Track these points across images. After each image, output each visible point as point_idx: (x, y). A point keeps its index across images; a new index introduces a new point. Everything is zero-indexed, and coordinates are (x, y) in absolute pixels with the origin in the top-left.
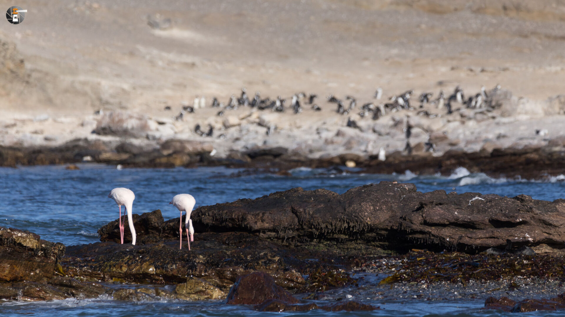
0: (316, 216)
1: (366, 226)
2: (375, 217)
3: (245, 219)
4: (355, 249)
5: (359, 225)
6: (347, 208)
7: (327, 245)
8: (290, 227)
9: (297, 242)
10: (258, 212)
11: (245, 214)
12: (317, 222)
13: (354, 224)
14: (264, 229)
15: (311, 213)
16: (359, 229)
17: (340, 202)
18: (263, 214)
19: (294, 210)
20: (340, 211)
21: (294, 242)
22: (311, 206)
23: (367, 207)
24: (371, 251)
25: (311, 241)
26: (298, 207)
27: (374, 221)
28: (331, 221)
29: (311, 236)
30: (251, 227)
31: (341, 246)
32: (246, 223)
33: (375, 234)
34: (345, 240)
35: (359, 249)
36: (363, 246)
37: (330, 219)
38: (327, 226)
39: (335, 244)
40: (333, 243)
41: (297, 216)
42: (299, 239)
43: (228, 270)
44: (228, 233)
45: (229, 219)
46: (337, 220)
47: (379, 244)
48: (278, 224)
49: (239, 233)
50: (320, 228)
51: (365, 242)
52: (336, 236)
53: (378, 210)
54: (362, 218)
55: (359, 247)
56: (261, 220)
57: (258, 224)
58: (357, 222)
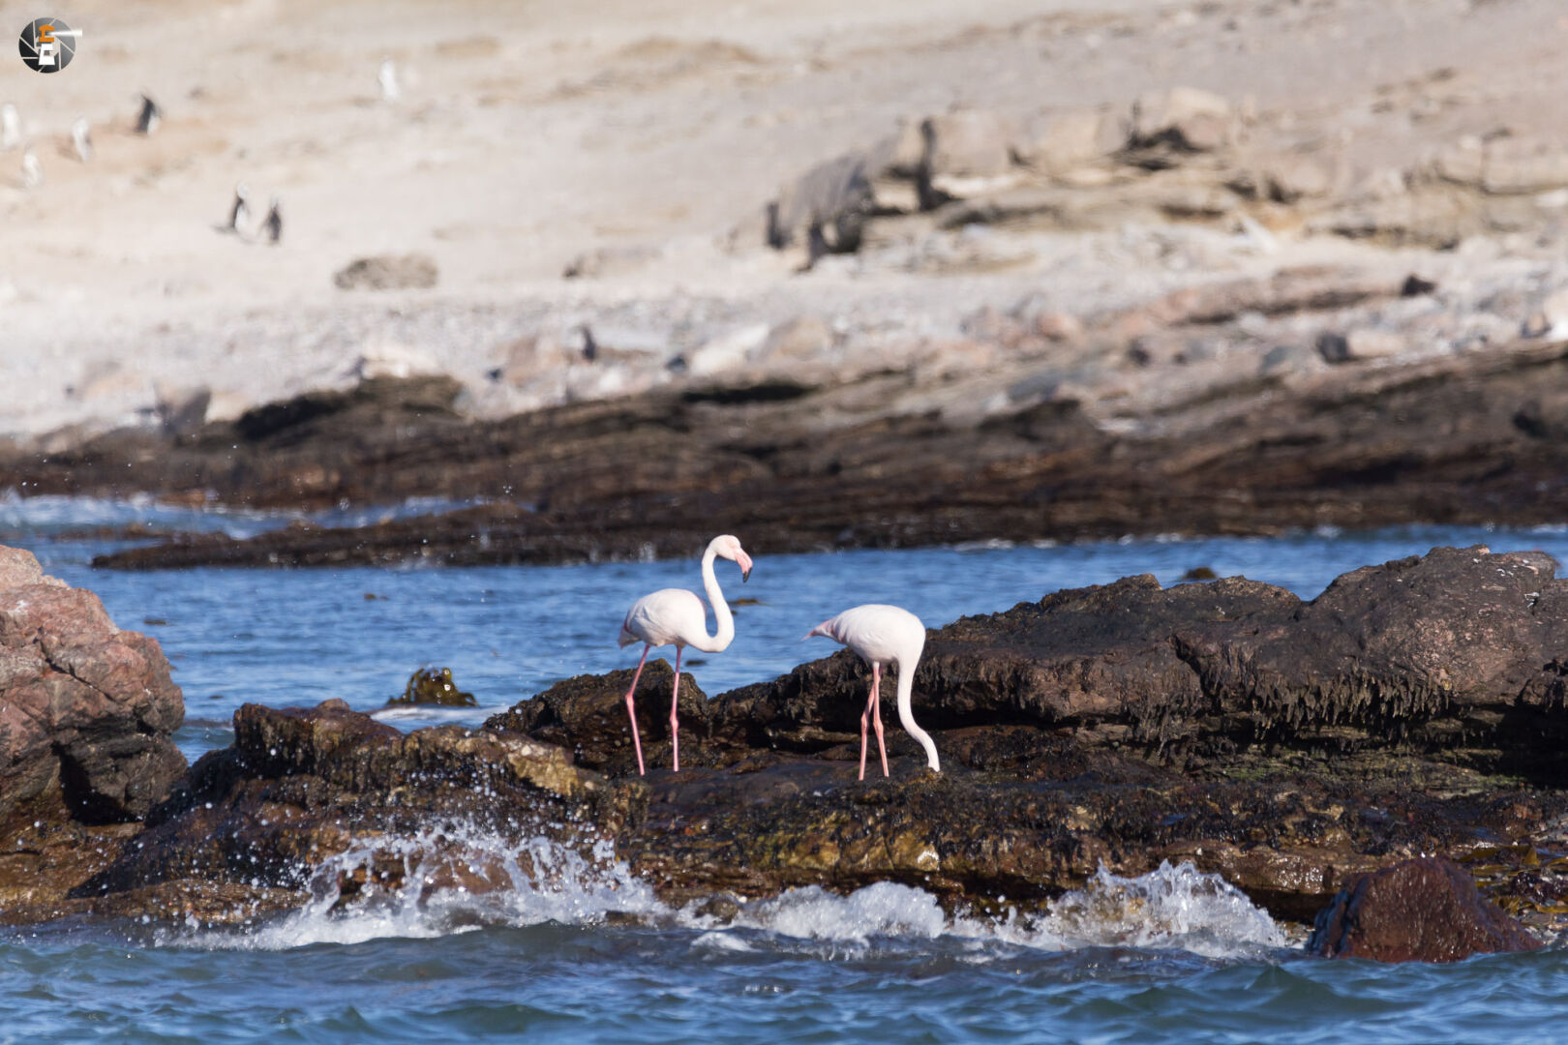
0: (1265, 666)
1: (1435, 697)
2: (1464, 666)
3: (1027, 683)
4: (1389, 773)
5: (1414, 694)
6: (1369, 637)
7: (1296, 762)
8: (1175, 706)
9: (1192, 754)
10: (1065, 659)
11: (1025, 666)
12: (1271, 687)
13: (1395, 691)
14: (1092, 715)
15: (1248, 656)
16: (1412, 706)
17: (1340, 622)
18: (1086, 664)
19: (1187, 647)
20: (1345, 650)
21: (1183, 755)
22: (1241, 634)
23: (1434, 633)
24: (1444, 780)
25: (1242, 750)
26: (1198, 640)
27: (1463, 679)
28: (1315, 682)
29: (1244, 734)
30: (1051, 710)
31: (1343, 765)
32: (1031, 696)
33: (1459, 723)
34: (1359, 744)
35: (1400, 774)
36: (1416, 765)
37: (1313, 675)
38: (1301, 701)
39: (1321, 760)
40: (1318, 757)
41: (1196, 667)
42: (1200, 744)
43: (1190, 851)
44: (972, 729)
45: (968, 684)
46: (1338, 681)
47: (1470, 755)
48: (1136, 697)
49: (1009, 731)
50: (1279, 708)
51: (1421, 751)
52: (1327, 732)
53: (1469, 643)
54: (1424, 671)
55: (1403, 768)
56: (1080, 687)
57: (1073, 696)
58: (1406, 684)
